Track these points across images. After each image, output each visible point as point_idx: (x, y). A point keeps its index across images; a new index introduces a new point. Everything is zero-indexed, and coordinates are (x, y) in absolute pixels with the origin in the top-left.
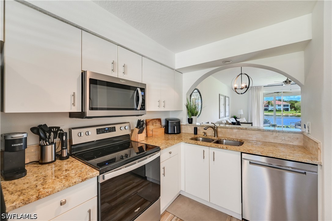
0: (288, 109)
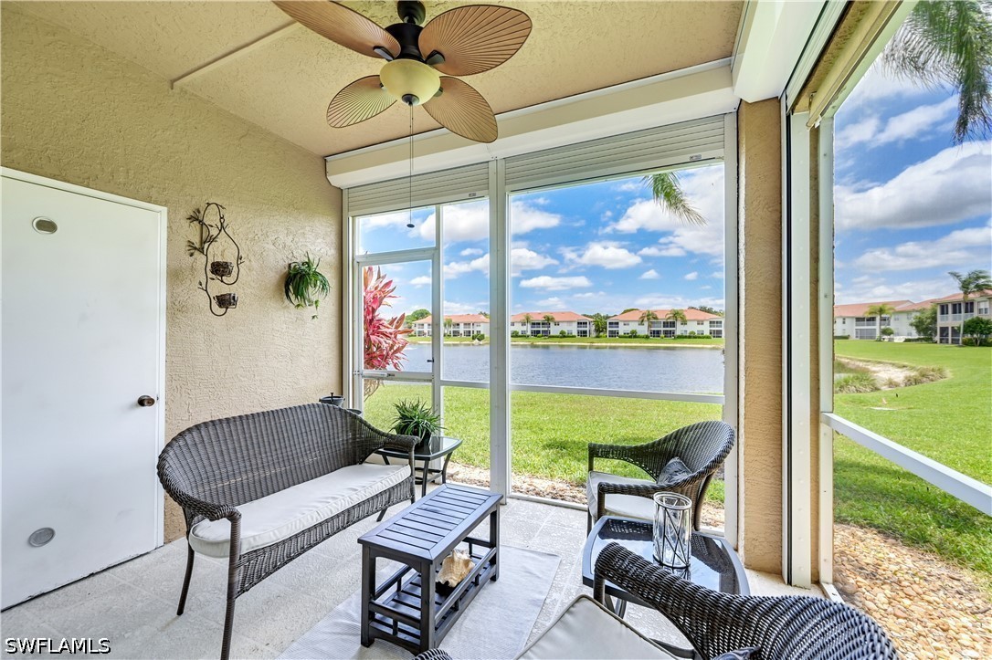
0: (720, 332)
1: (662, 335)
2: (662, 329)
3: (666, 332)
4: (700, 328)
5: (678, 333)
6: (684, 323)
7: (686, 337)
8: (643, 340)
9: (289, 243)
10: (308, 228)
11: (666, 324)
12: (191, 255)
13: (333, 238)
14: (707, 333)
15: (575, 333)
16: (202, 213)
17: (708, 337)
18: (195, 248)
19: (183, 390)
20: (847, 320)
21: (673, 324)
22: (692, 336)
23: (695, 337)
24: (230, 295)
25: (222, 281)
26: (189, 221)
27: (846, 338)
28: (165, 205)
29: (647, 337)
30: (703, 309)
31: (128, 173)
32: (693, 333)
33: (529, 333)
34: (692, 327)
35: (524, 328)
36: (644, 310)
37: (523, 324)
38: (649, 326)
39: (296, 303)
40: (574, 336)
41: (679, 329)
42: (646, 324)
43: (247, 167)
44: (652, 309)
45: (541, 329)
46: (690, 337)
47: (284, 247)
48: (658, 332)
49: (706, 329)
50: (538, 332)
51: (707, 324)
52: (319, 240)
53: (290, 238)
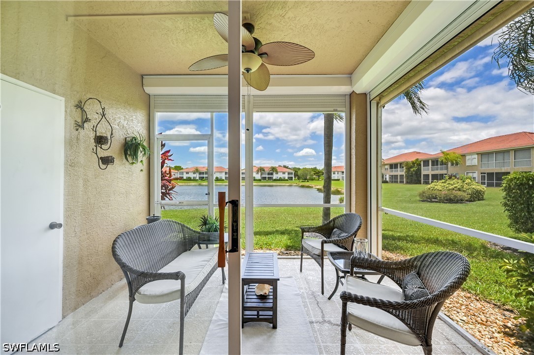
0: (292, 178)
1: (267, 179)
2: (267, 176)
3: (269, 178)
4: (284, 175)
5: (274, 178)
6: (277, 173)
7: (278, 180)
8: (258, 181)
9: (125, 125)
10: (134, 117)
11: (269, 174)
12: (77, 130)
13: (145, 124)
14: (287, 178)
15: (224, 178)
16: (83, 104)
17: (287, 180)
18: (79, 126)
19: (72, 217)
20: (339, 173)
21: (272, 174)
22: (280, 180)
23: (282, 180)
24: (111, 156)
25: (101, 148)
26: (75, 108)
27: (338, 180)
28: (63, 96)
29: (260, 180)
30: (285, 167)
31: (42, 72)
32: (281, 178)
33: (198, 178)
34: (280, 175)
35: (195, 175)
36: (259, 166)
37: (194, 173)
38: (261, 175)
39: (131, 162)
40: (223, 180)
41: (275, 176)
42: (260, 173)
43: (105, 77)
44: (262, 166)
45: (205, 176)
46: (279, 180)
47: (123, 128)
48: (265, 178)
49: (286, 176)
50: (203, 177)
51: (287, 174)
52: (139, 124)
53: (126, 122)
